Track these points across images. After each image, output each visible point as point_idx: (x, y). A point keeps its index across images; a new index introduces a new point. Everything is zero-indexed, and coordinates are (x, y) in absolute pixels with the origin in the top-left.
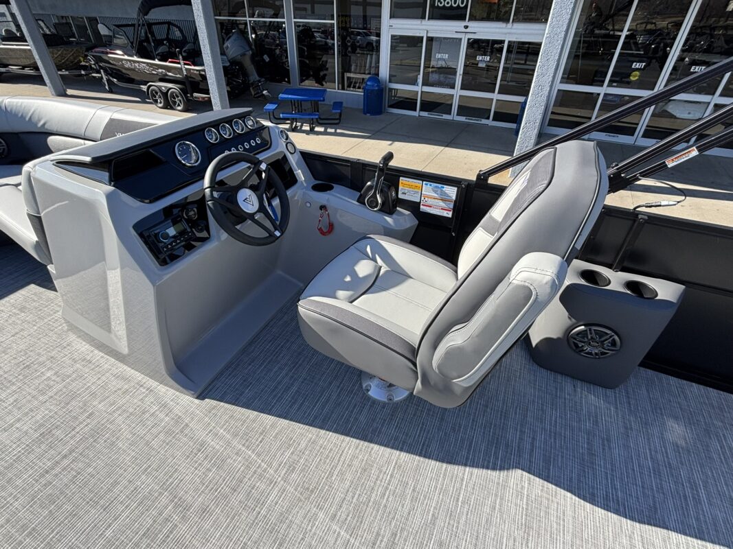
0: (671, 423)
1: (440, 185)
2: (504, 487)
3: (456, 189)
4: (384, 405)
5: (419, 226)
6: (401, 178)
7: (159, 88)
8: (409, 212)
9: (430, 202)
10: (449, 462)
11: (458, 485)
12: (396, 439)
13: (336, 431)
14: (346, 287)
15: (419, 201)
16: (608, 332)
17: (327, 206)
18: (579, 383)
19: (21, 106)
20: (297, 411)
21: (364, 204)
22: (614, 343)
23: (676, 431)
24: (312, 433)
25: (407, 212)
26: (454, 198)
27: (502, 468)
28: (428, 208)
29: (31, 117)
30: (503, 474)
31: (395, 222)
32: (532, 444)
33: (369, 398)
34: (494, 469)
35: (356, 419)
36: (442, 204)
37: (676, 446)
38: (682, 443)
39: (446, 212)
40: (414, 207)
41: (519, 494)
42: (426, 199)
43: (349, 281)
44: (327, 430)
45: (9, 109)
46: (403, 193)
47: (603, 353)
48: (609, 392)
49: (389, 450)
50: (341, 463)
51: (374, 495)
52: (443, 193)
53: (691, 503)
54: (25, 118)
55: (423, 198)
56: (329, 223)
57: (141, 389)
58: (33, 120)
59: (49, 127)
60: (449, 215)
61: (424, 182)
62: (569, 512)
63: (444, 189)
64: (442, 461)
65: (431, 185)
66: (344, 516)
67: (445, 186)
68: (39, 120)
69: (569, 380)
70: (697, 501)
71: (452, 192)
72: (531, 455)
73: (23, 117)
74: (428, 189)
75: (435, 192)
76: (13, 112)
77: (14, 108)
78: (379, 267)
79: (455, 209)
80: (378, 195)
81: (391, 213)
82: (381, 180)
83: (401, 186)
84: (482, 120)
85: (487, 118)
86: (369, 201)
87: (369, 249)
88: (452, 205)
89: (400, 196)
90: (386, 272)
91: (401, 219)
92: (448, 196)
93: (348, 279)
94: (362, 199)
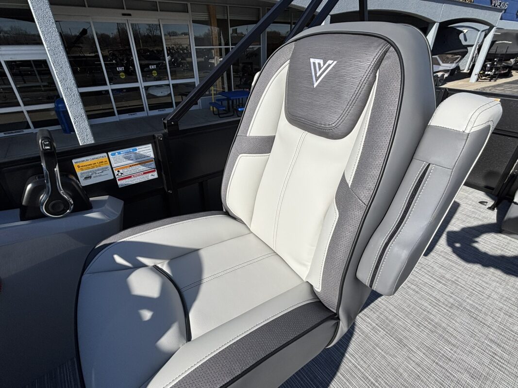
1: (131, 149)
3: (150, 145)
5: (124, 204)
6: (74, 161)
8: (107, 196)
9: (126, 172)
14: (159, 327)
15: (112, 177)
21: (44, 216)
25: (106, 197)
26: (152, 156)
28: (127, 180)
31: (103, 213)
36: (142, 168)
39: (150, 174)
40: (109, 187)
42: (121, 171)
43: (153, 316)
46: (86, 178)
52: (138, 156)
55: (116, 173)
60: (155, 175)
61: (110, 154)
63: (137, 152)
65: (119, 153)
67: (137, 148)
71: (147, 150)
74: (118, 159)
75: (128, 158)
78: (156, 269)
79: (159, 168)
80: (62, 192)
81: (89, 207)
82: (57, 169)
83: (79, 172)
84: (24, 130)
85: (29, 127)
86: (50, 207)
87: (118, 259)
88: (153, 165)
89: (84, 183)
90: (170, 265)
91: (107, 207)
92: (145, 157)
93: (147, 315)
94: (30, 213)
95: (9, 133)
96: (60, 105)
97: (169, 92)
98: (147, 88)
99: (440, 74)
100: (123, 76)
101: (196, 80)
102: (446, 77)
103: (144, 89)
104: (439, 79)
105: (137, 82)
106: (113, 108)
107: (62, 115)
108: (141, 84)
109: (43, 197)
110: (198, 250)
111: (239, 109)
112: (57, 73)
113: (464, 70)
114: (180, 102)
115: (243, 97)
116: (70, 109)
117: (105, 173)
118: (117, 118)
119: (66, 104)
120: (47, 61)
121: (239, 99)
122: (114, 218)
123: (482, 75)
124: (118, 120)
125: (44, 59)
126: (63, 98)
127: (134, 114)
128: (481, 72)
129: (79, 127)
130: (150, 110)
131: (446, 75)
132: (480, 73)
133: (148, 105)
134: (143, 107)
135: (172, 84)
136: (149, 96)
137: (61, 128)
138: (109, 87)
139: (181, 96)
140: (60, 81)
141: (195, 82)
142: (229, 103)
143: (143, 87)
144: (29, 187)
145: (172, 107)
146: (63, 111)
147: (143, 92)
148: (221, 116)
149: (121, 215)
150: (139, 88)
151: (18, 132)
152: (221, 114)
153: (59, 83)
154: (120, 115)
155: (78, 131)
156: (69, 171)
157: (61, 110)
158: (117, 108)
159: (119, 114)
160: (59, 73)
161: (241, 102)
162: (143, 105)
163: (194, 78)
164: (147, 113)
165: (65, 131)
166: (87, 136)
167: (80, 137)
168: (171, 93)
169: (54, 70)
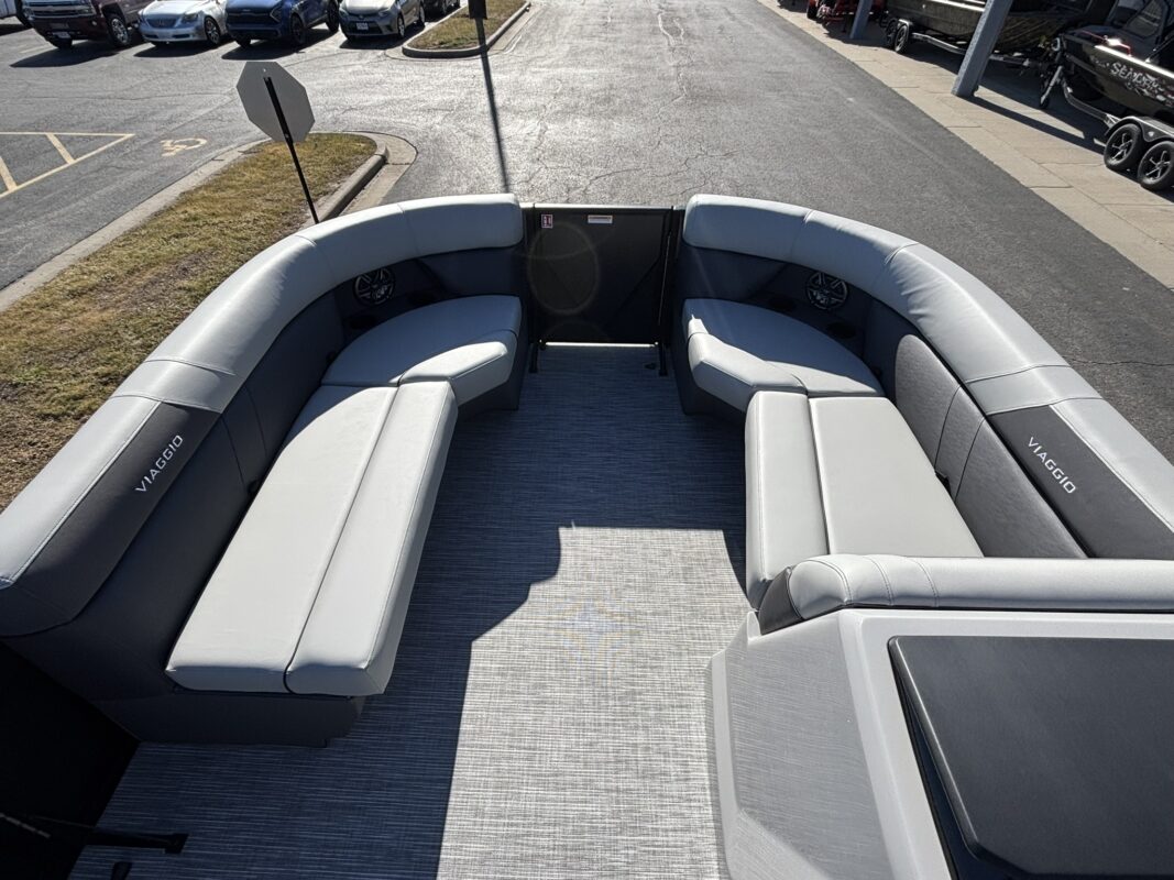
7: (1144, 130)
19: (914, 269)
29: (910, 294)
45: (892, 266)
54: (901, 290)
58: (911, 299)
59: (923, 323)
68: (919, 306)
73: (901, 287)
76: (894, 273)
77: (903, 267)
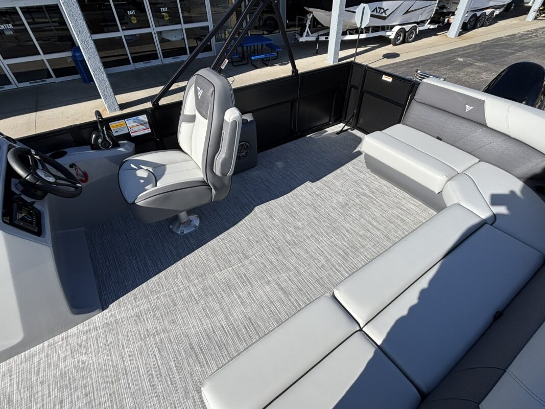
0: (277, 163)
1: (136, 117)
2: (257, 214)
3: (145, 115)
4: (195, 231)
5: (135, 145)
6: (110, 124)
9: (135, 129)
10: (236, 224)
11: (245, 226)
12: (212, 235)
13: (188, 254)
14: (146, 184)
15: (128, 132)
16: (244, 143)
17: (75, 163)
18: (247, 172)
20: (162, 264)
21: (101, 149)
22: (247, 147)
23: (280, 164)
24: (179, 264)
25: (126, 142)
26: (147, 120)
27: (251, 211)
28: (135, 133)
30: (253, 212)
31: (125, 149)
32: (252, 198)
33: (187, 235)
34: (249, 213)
35: (191, 244)
36: (142, 127)
37: (282, 168)
38: (283, 166)
39: (146, 130)
40: (127, 136)
41: (261, 212)
42: (132, 128)
43: (144, 182)
44: (184, 257)
46: (116, 132)
47: (247, 152)
48: (256, 167)
49: (214, 240)
50: (203, 258)
51: (225, 253)
52: (140, 121)
53: (295, 178)
55: (130, 129)
56: (83, 173)
57: (56, 345)
60: (149, 131)
61: (126, 120)
62: (276, 204)
63: (139, 118)
64: (234, 225)
65: (130, 120)
66: (224, 266)
69: (243, 173)
70: (296, 176)
71: (144, 118)
72: (254, 201)
74: (130, 122)
75: (135, 122)
78: (147, 170)
79: (151, 126)
80: (107, 138)
81: (118, 146)
82: (104, 128)
83: (112, 129)
84: (47, 80)
85: (50, 76)
86: (103, 144)
87: (133, 166)
88: (148, 125)
89: (115, 134)
90: (153, 169)
91: (126, 146)
92: (143, 121)
93: (142, 181)
94: (95, 147)
95: (34, 83)
96: (77, 54)
97: (183, 37)
98: (159, 33)
99: (488, 12)
100: (134, 20)
101: (210, 24)
102: (496, 15)
103: (156, 35)
104: (487, 17)
105: (149, 27)
106: (127, 55)
107: (79, 63)
108: (153, 29)
109: (100, 141)
110: (165, 165)
111: (253, 58)
112: (73, 26)
113: (529, 2)
114: (195, 47)
115: (258, 43)
116: (88, 61)
117: (124, 129)
118: (132, 67)
119: (85, 57)
120: (59, 5)
121: (254, 46)
122: (131, 151)
123: (541, 12)
124: (133, 69)
125: (56, 3)
126: (79, 47)
127: (148, 63)
128: (541, 8)
129: (98, 79)
130: (164, 57)
131: (497, 12)
132: (539, 9)
133: (162, 50)
134: (157, 53)
135: (185, 29)
136: (163, 41)
137: (80, 77)
138: (121, 34)
139: (195, 41)
140: (77, 34)
141: (208, 26)
142: (243, 49)
143: (156, 33)
144: (94, 136)
145: (186, 53)
146: (81, 61)
147: (156, 38)
148: (234, 64)
149: (133, 150)
150: (151, 33)
151: (42, 81)
152: (235, 62)
153: (76, 36)
154: (136, 64)
155: (98, 83)
156: (108, 129)
157: (79, 59)
158: (131, 54)
159: (134, 62)
160: (75, 26)
161: (256, 48)
162: (156, 50)
163: (207, 21)
164: (161, 61)
165: (84, 81)
166: (106, 88)
167: (100, 89)
168: (184, 38)
169: (70, 23)
